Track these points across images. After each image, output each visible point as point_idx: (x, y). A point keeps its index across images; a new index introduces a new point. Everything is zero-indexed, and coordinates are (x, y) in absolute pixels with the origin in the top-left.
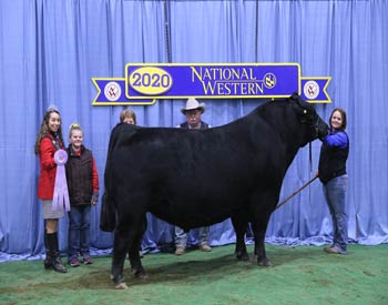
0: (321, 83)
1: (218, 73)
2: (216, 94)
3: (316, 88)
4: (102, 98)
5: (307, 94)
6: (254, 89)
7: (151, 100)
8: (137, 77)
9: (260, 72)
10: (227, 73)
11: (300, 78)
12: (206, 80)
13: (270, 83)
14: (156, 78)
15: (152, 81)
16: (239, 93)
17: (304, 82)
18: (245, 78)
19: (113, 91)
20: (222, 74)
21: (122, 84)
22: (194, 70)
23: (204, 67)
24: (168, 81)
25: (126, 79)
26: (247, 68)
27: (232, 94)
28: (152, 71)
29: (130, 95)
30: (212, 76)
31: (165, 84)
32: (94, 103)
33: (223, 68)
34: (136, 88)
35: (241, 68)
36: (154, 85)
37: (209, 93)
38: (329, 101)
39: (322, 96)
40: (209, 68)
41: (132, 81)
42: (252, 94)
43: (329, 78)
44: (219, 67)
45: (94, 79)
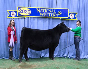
0: (75, 14)
1: (45, 10)
2: (44, 16)
3: (73, 16)
4: (10, 16)
5: (70, 17)
6: (55, 15)
7: (25, 17)
8: (21, 10)
9: (57, 11)
10: (47, 11)
11: (69, 13)
12: (41, 12)
13: (60, 14)
14: (26, 11)
15: (25, 12)
16: (51, 16)
17: (70, 14)
18: (52, 12)
19: (13, 14)
20: (46, 11)
21: (16, 12)
22: (37, 9)
23: (40, 9)
24: (30, 12)
25: (17, 11)
26: (53, 9)
27: (49, 16)
28: (25, 9)
29: (18, 15)
30: (43, 11)
31: (29, 13)
32: (8, 17)
33: (46, 9)
34: (20, 13)
35: (51, 9)
36: (25, 13)
37: (42, 16)
38: (77, 19)
39: (75, 18)
40: (42, 9)
41: (19, 11)
42: (54, 16)
43: (77, 13)
44: (45, 9)
45: (8, 11)
